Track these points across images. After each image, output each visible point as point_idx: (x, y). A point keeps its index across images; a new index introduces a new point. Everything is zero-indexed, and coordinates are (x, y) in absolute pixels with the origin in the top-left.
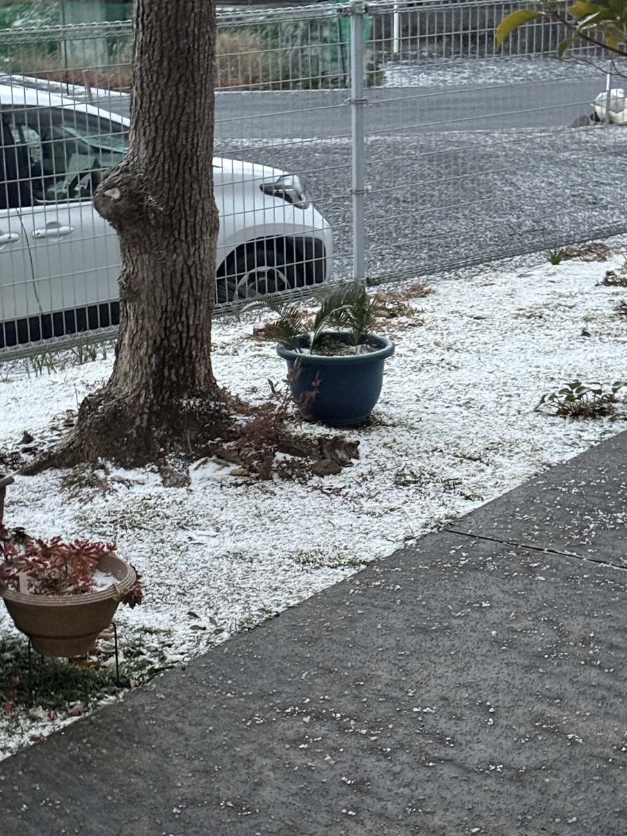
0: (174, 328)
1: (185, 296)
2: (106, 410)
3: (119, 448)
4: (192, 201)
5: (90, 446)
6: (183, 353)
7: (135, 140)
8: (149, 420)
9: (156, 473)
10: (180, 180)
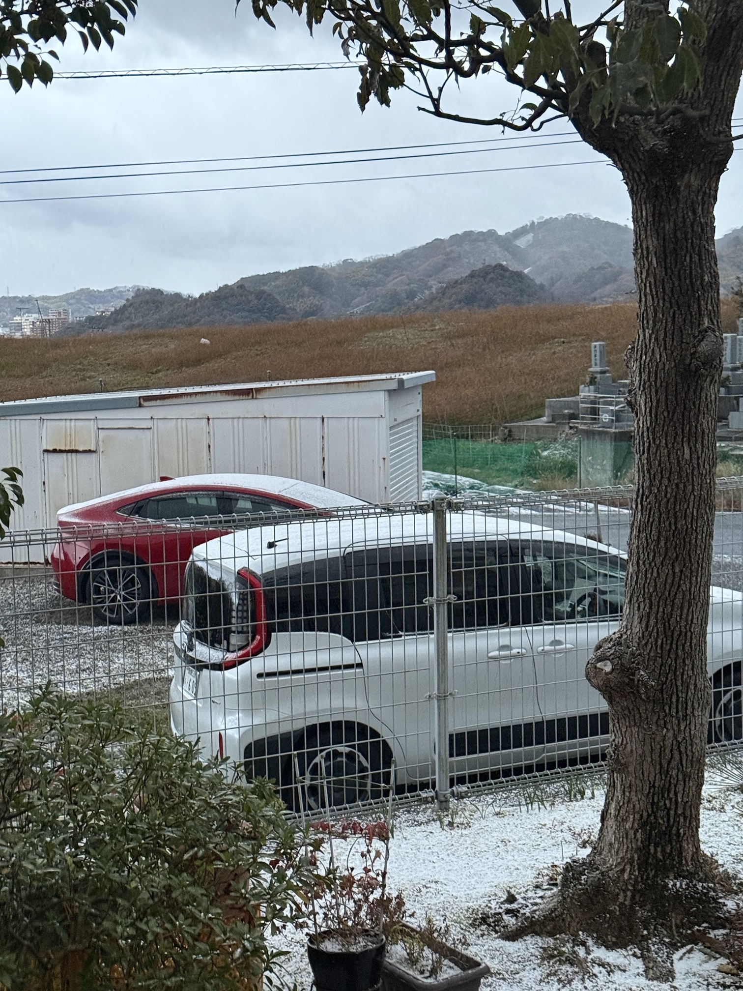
0: (662, 804)
1: (674, 773)
2: (589, 882)
3: (601, 924)
4: (685, 677)
5: (572, 917)
6: (670, 831)
7: (629, 614)
8: (633, 897)
9: (638, 958)
10: (673, 656)
